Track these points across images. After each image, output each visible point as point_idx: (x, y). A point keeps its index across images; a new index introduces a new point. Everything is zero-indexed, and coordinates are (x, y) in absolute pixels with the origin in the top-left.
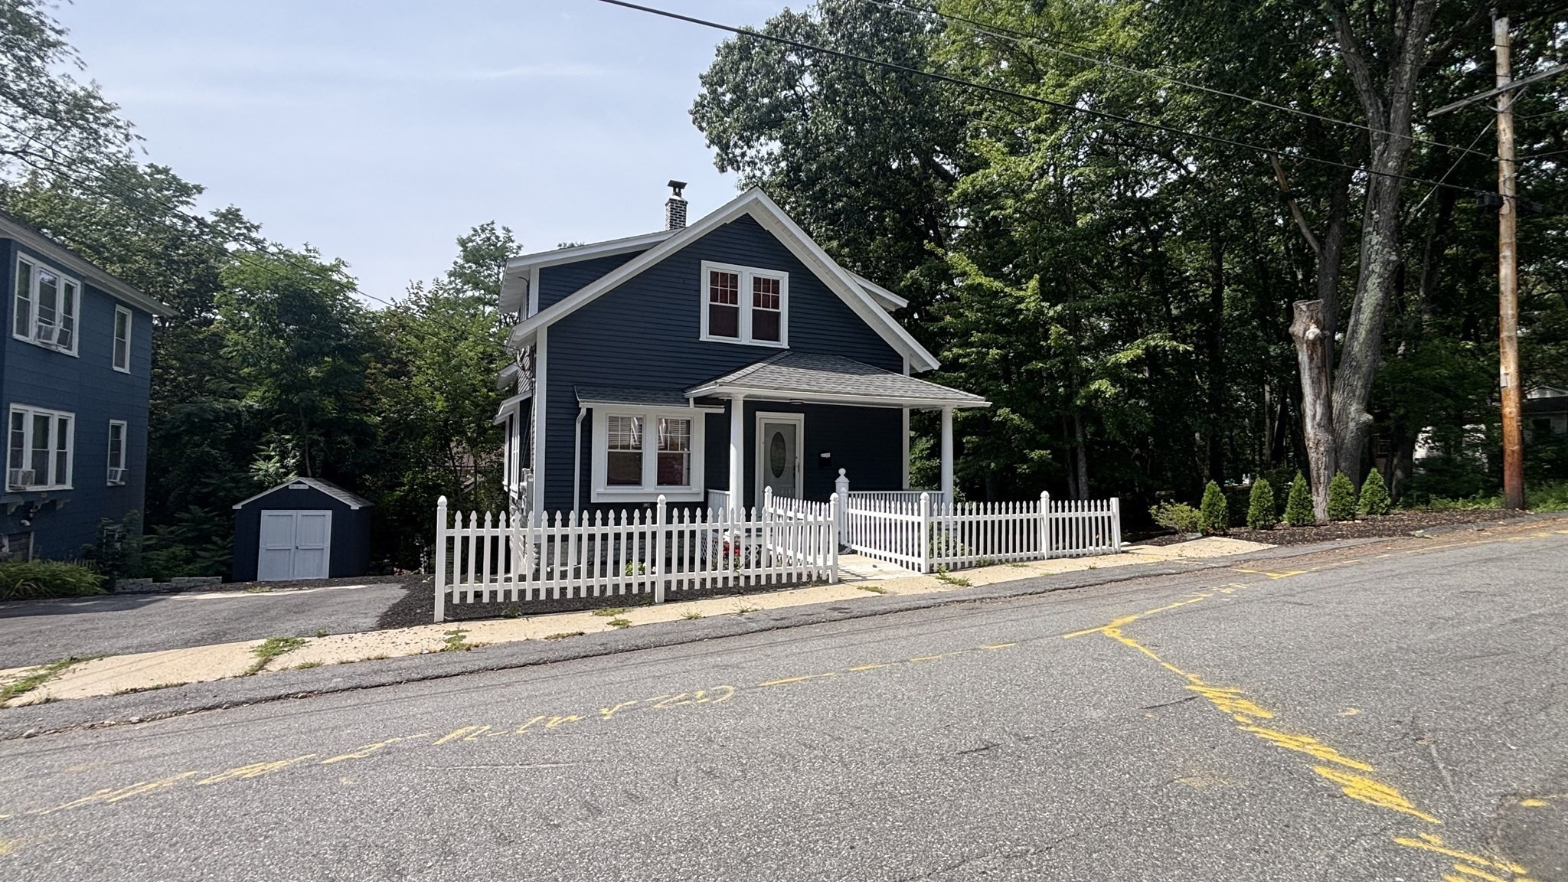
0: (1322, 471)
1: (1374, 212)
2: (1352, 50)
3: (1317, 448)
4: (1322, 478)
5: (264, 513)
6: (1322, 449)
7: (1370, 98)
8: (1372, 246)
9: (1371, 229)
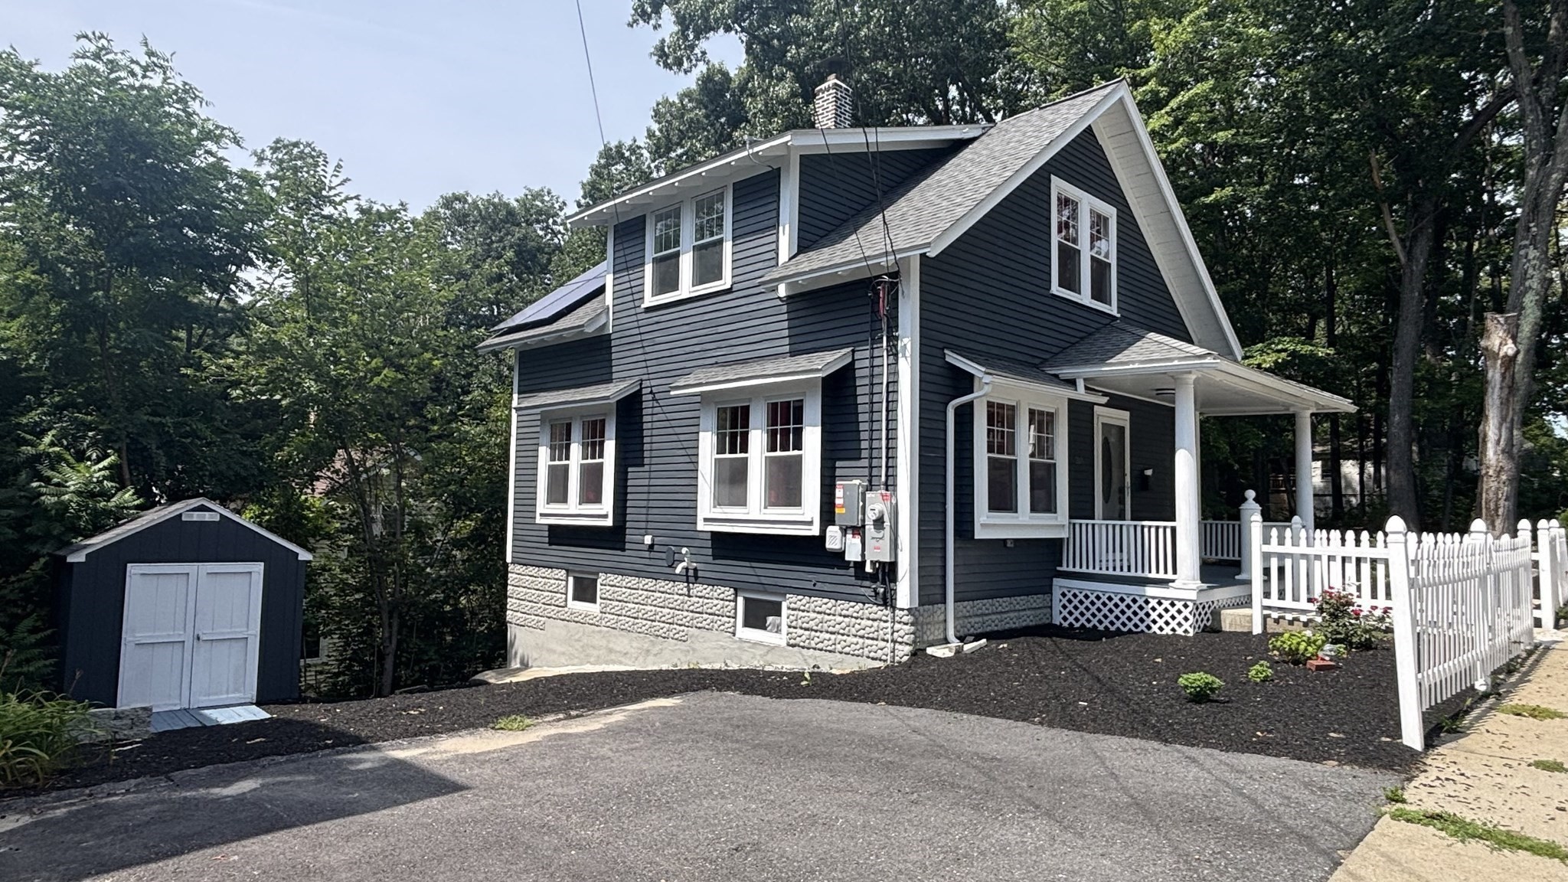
0: (1502, 503)
1: (1532, 225)
2: (1521, 50)
3: (1498, 477)
4: (1501, 511)
5: (133, 569)
6: (1504, 477)
7: (1531, 103)
8: (1529, 261)
9: (1527, 242)
